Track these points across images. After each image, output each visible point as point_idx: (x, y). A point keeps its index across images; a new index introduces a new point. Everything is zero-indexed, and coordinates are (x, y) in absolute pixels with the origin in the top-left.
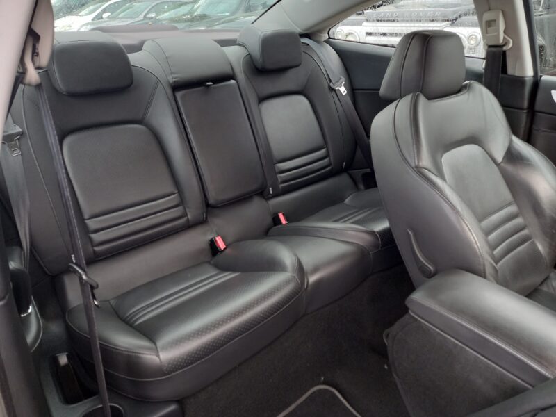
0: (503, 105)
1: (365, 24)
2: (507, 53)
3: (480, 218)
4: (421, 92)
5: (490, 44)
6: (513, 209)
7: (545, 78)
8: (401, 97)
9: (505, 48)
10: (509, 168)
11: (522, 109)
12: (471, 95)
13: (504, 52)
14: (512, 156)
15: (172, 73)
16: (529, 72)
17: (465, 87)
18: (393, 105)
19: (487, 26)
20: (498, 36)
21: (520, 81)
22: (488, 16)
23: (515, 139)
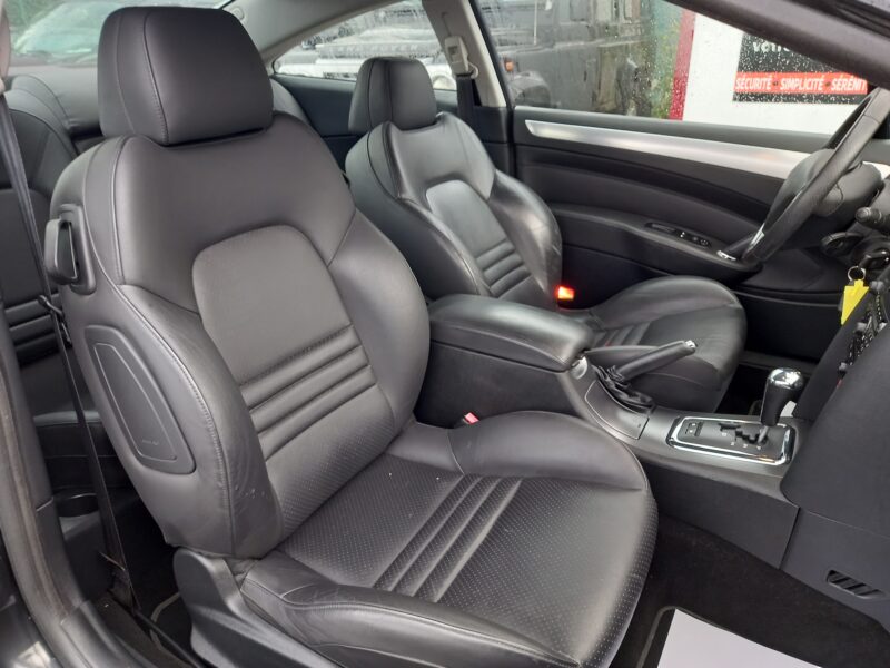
0: (483, 141)
1: (319, 61)
2: (477, 82)
3: (476, 255)
4: (392, 121)
5: (459, 73)
6: (507, 246)
7: (518, 108)
8: (372, 128)
9: (472, 77)
10: (497, 204)
11: (503, 143)
12: (446, 128)
13: (473, 81)
14: (499, 192)
15: (67, 117)
16: (502, 103)
17: (439, 118)
18: (364, 139)
19: (452, 52)
20: (463, 64)
21: (494, 112)
22: (449, 42)
23: (499, 173)
